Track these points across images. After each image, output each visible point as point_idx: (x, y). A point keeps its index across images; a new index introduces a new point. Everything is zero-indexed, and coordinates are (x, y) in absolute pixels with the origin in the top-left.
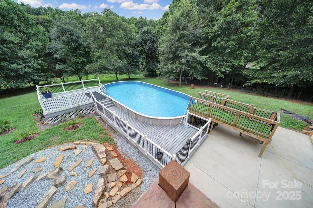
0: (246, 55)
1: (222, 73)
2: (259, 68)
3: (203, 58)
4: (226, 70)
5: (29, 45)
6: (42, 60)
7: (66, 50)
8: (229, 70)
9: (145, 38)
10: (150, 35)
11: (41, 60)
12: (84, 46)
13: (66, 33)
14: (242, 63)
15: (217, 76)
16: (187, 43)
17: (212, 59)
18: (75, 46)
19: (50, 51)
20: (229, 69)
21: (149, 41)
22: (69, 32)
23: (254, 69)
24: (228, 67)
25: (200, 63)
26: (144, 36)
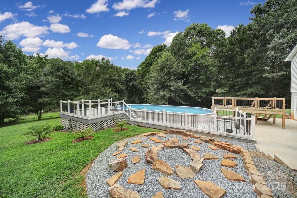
0: (213, 84)
1: (199, 97)
2: (225, 92)
3: (184, 87)
4: (202, 95)
5: (18, 77)
6: (25, 93)
7: (58, 84)
8: (204, 96)
9: (129, 77)
10: (133, 75)
11: (23, 93)
12: (76, 81)
13: (62, 70)
14: (212, 89)
15: (196, 100)
16: (173, 76)
17: (190, 89)
18: (68, 80)
19: (37, 85)
20: (204, 94)
21: (133, 80)
22: (64, 69)
23: (222, 93)
24: (203, 93)
25: (182, 91)
26: (128, 76)
